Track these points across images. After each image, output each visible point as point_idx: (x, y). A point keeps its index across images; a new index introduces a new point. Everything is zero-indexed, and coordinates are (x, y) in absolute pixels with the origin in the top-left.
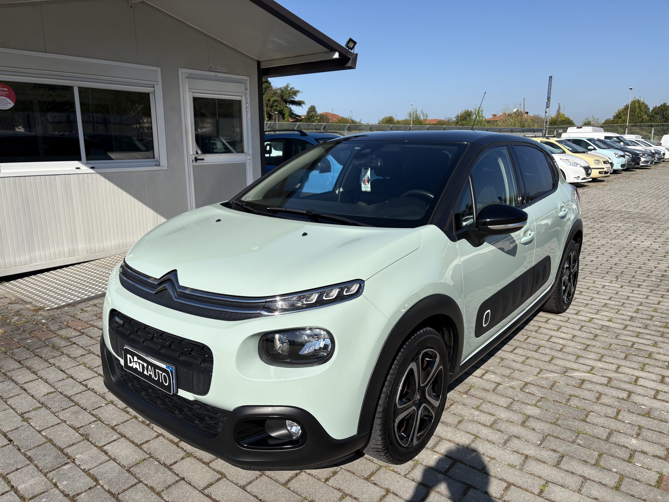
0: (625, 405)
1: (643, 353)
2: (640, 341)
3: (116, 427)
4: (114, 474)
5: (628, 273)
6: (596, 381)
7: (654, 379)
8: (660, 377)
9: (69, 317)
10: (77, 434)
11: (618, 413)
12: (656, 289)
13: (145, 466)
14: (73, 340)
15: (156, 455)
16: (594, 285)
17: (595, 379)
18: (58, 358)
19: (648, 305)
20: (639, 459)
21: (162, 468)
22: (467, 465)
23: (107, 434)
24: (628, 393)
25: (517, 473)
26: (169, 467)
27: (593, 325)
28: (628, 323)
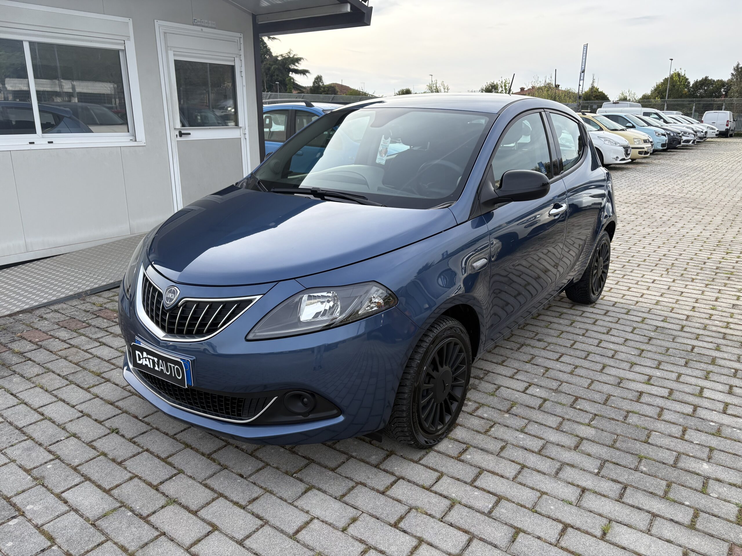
0: (692, 422)
1: (705, 359)
2: (700, 344)
3: (79, 468)
4: (75, 531)
5: (679, 265)
6: (655, 393)
7: (721, 390)
8: (728, 387)
9: (24, 326)
10: (29, 477)
11: (684, 431)
12: (712, 283)
13: (115, 519)
14: (28, 355)
15: (129, 502)
16: (644, 280)
17: (654, 390)
18: (8, 378)
19: (705, 302)
20: (715, 489)
21: (136, 520)
22: (514, 502)
23: (68, 476)
24: (693, 406)
25: (574, 510)
26: (145, 519)
27: (646, 327)
28: (684, 323)
